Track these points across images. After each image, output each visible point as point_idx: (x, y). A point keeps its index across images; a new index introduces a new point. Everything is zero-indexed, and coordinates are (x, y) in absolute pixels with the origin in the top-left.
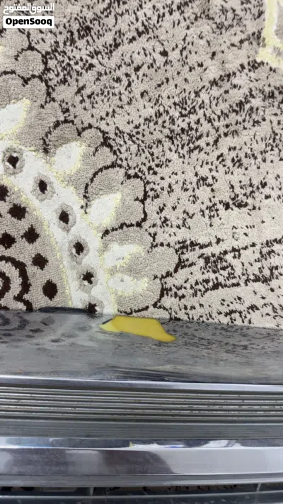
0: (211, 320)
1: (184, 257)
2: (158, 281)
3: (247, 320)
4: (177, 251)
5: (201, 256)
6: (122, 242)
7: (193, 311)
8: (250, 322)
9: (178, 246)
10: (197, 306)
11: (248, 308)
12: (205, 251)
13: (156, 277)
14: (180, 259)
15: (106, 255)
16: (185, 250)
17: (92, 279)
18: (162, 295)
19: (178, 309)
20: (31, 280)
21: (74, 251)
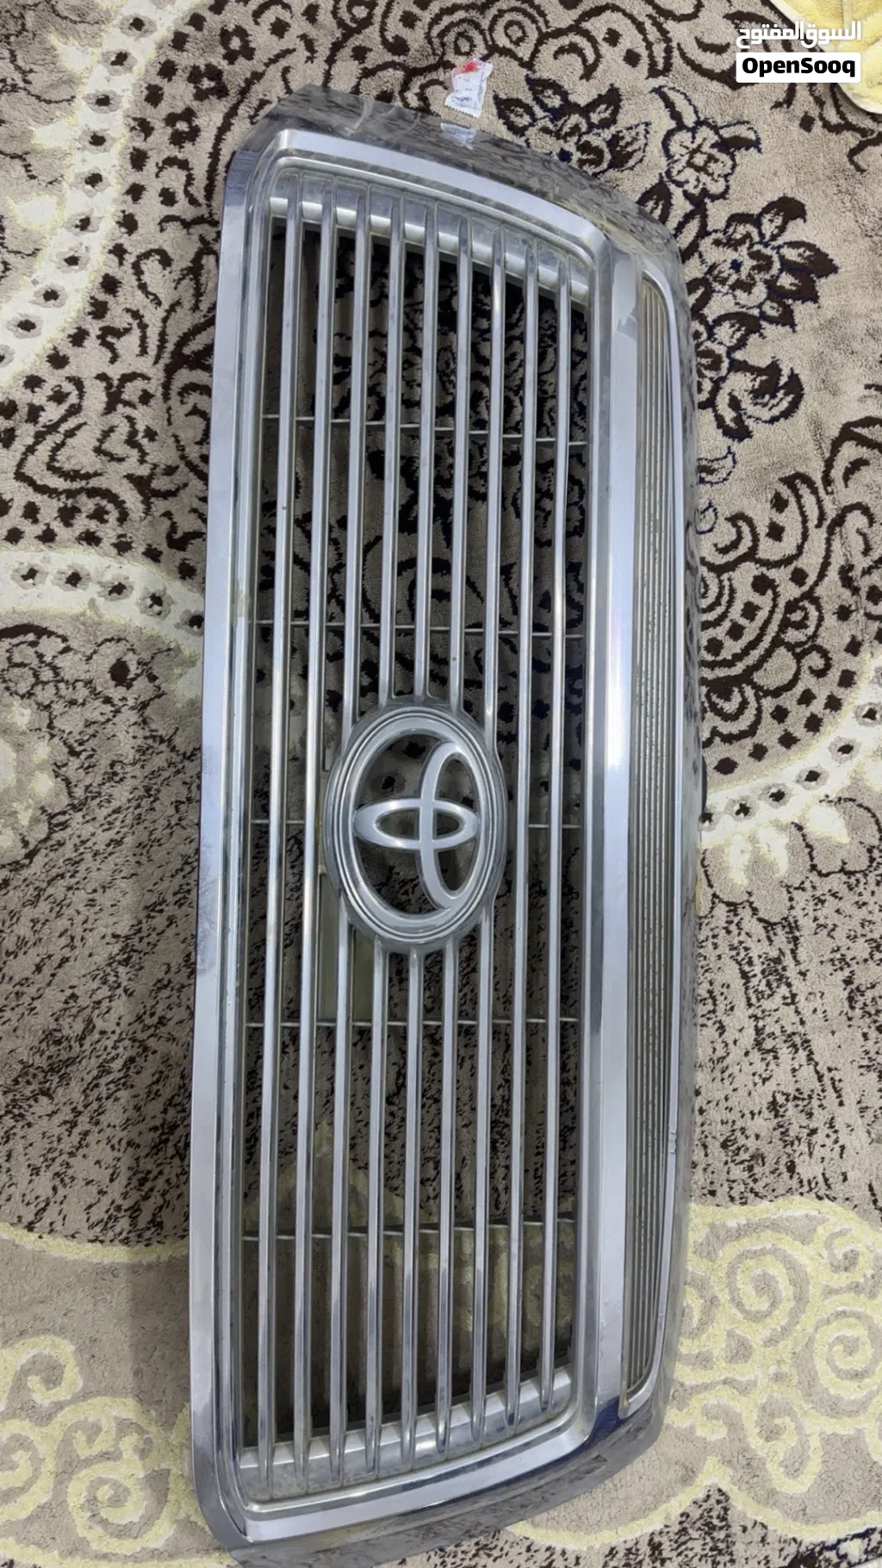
0: (701, 971)
1: (779, 929)
2: (746, 897)
3: (706, 1022)
4: (785, 919)
5: (782, 952)
6: (791, 849)
7: (710, 947)
8: (703, 1025)
9: (791, 920)
10: (718, 952)
11: (720, 1022)
12: (789, 956)
13: (750, 894)
14: (775, 924)
15: (773, 830)
16: (787, 929)
17: (742, 815)
18: (728, 904)
19: (713, 926)
20: (736, 744)
21: (774, 790)
